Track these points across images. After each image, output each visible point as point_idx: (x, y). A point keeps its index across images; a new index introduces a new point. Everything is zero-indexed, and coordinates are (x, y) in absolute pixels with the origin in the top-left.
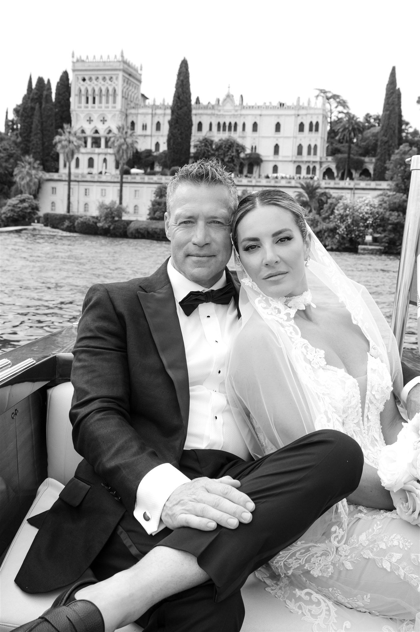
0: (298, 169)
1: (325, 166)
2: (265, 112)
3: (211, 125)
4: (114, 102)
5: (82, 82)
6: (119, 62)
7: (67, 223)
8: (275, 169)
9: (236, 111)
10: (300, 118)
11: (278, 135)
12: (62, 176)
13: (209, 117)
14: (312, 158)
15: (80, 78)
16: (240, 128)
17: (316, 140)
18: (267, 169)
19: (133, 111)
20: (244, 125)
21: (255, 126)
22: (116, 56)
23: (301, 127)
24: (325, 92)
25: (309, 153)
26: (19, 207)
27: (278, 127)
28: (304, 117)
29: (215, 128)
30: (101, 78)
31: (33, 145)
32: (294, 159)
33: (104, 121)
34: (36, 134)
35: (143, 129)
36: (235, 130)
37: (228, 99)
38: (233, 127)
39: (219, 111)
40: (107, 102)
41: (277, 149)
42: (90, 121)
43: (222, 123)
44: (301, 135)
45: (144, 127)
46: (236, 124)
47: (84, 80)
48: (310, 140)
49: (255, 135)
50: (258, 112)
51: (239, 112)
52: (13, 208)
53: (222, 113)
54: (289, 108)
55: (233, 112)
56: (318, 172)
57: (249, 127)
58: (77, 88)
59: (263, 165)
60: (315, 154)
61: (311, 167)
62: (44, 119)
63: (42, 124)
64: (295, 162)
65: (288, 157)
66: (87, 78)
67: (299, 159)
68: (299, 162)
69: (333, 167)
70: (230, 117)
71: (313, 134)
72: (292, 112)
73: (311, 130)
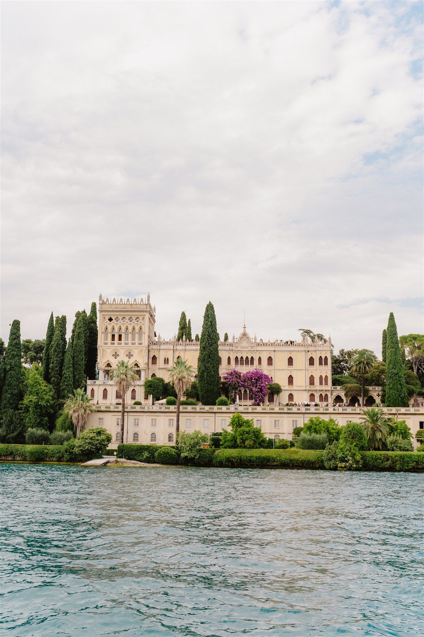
0: (312, 397)
1: (335, 394)
2: (277, 348)
3: (229, 358)
4: (140, 339)
5: (109, 322)
6: (146, 304)
7: (146, 454)
8: (291, 397)
9: (252, 347)
10: (310, 353)
11: (290, 368)
12: (109, 408)
13: (227, 353)
14: (324, 387)
15: (107, 318)
16: (256, 362)
17: (326, 372)
18: (283, 398)
19: (155, 347)
20: (260, 359)
21: (270, 360)
22: (142, 299)
23: (311, 361)
24: (308, 332)
25: (321, 383)
26: (98, 440)
27: (290, 361)
28: (314, 353)
29: (233, 361)
30: (127, 318)
31: (66, 378)
32: (308, 388)
33: (130, 355)
34: (68, 368)
35: (165, 363)
36: (252, 363)
37: (244, 338)
38: (250, 361)
39: (237, 347)
40: (133, 339)
41: (291, 380)
42: (116, 355)
43: (239, 358)
44: (312, 368)
45: (166, 361)
46: (252, 358)
47: (111, 320)
48: (321, 372)
49: (271, 367)
50: (272, 348)
51: (255, 349)
52: (90, 441)
53: (239, 349)
54: (299, 345)
55: (249, 349)
56: (329, 399)
57: (265, 361)
58: (104, 327)
59: (281, 394)
60: (326, 383)
61: (324, 395)
62: (75, 354)
63: (73, 359)
64: (309, 390)
65: (302, 386)
66: (113, 318)
67: (312, 388)
68: (312, 391)
69: (342, 394)
70: (247, 353)
71: (323, 367)
72: (303, 349)
73: (321, 363)
